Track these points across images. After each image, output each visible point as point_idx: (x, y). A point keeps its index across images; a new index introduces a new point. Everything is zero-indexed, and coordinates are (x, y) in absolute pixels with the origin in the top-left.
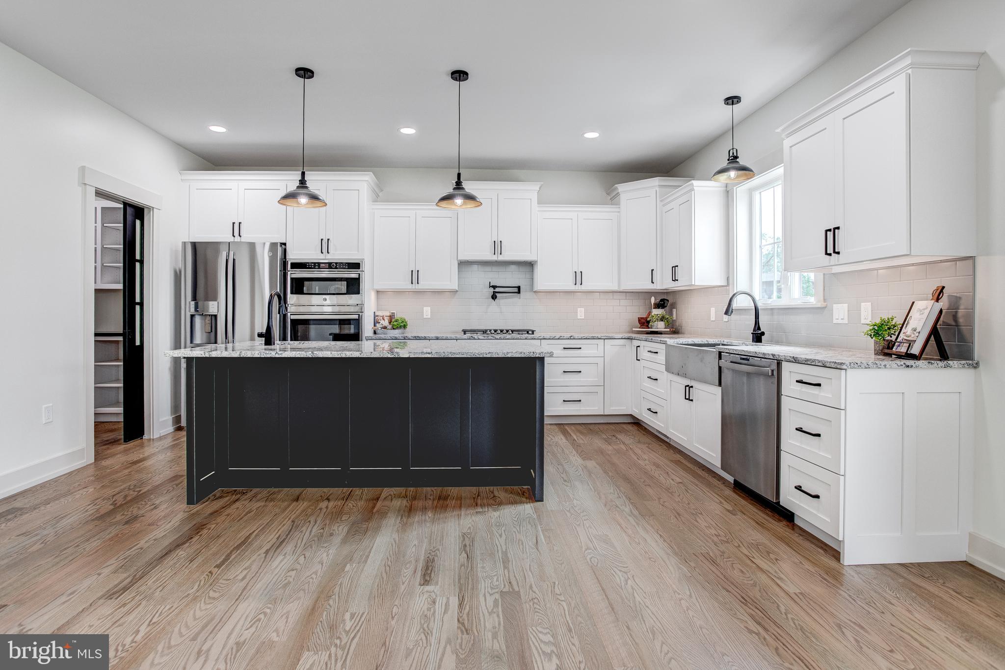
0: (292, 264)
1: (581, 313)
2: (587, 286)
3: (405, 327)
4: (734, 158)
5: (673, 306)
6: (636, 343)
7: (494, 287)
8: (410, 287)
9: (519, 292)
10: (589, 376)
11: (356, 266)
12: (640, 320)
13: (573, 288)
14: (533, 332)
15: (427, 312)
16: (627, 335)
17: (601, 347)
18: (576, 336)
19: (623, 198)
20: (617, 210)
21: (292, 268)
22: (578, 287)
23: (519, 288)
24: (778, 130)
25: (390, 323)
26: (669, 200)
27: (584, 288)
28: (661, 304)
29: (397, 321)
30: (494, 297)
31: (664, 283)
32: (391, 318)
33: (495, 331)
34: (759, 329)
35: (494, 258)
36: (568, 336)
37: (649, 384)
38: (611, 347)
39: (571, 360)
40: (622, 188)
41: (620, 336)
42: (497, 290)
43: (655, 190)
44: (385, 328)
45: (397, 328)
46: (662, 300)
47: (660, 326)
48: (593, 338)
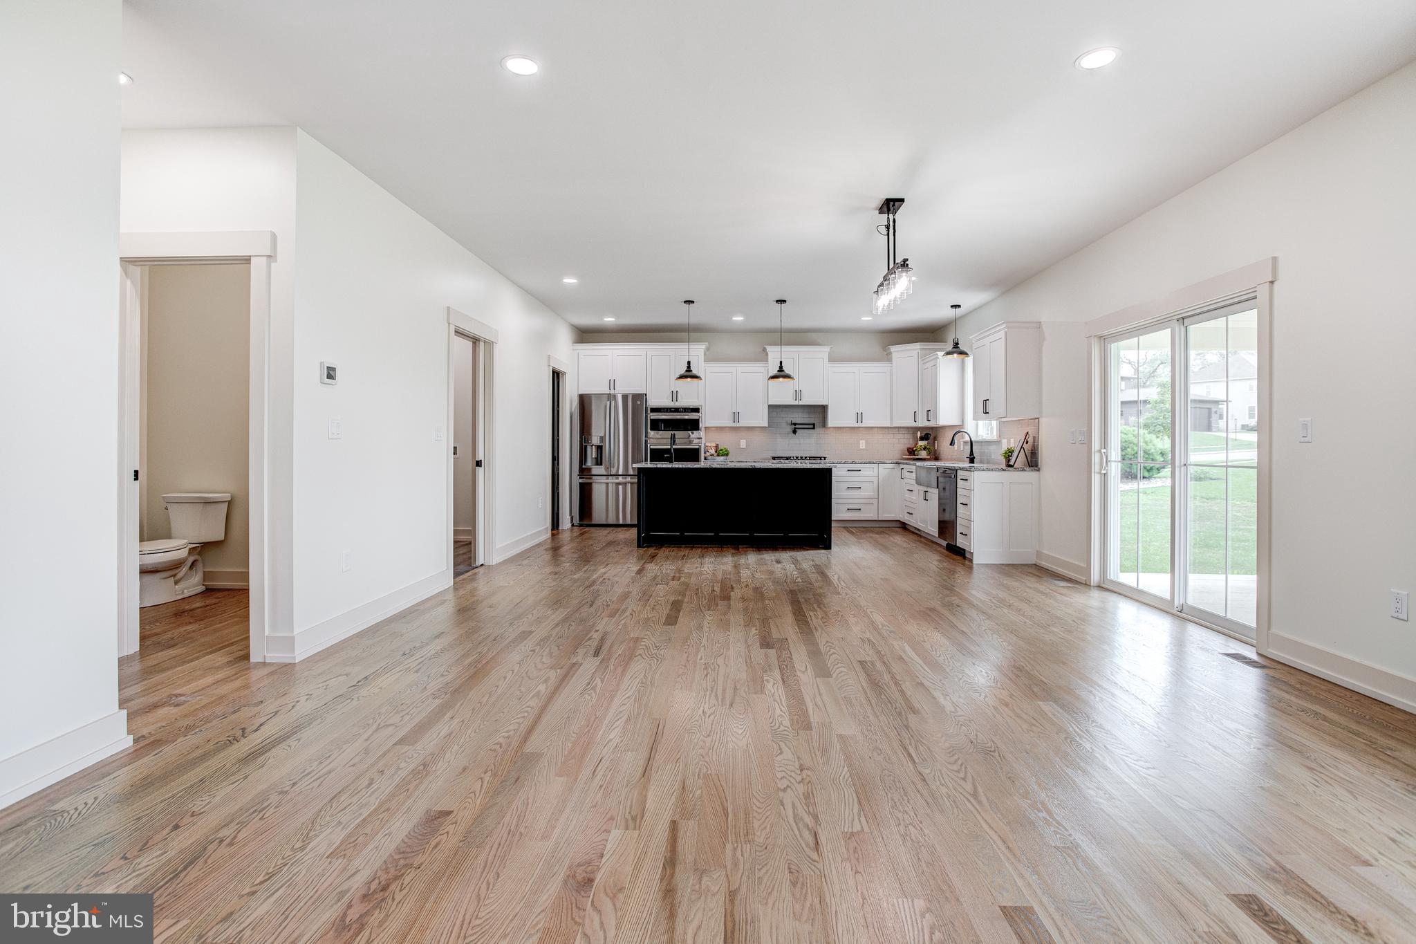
0: (651, 409)
1: (862, 444)
2: (866, 423)
3: (727, 455)
4: (956, 345)
5: (935, 439)
6: (902, 466)
7: (795, 424)
8: (732, 425)
9: (814, 428)
10: (867, 491)
11: (697, 410)
12: (908, 449)
13: (856, 425)
14: (825, 458)
15: (743, 444)
16: (895, 461)
17: (876, 470)
18: (857, 461)
19: (894, 355)
20: (890, 365)
21: (651, 412)
22: (859, 425)
23: (814, 425)
24: (971, 337)
25: (716, 452)
26: (927, 360)
27: (864, 425)
28: (925, 437)
29: (722, 450)
30: (795, 432)
31: (922, 422)
32: (717, 447)
33: (797, 457)
34: (973, 455)
35: (796, 403)
36: (850, 461)
37: (908, 494)
38: (884, 470)
39: (854, 479)
40: (893, 349)
41: (890, 461)
42: (797, 426)
43: (917, 351)
44: (712, 455)
45: (722, 455)
46: (927, 434)
47: (923, 454)
48: (870, 463)
